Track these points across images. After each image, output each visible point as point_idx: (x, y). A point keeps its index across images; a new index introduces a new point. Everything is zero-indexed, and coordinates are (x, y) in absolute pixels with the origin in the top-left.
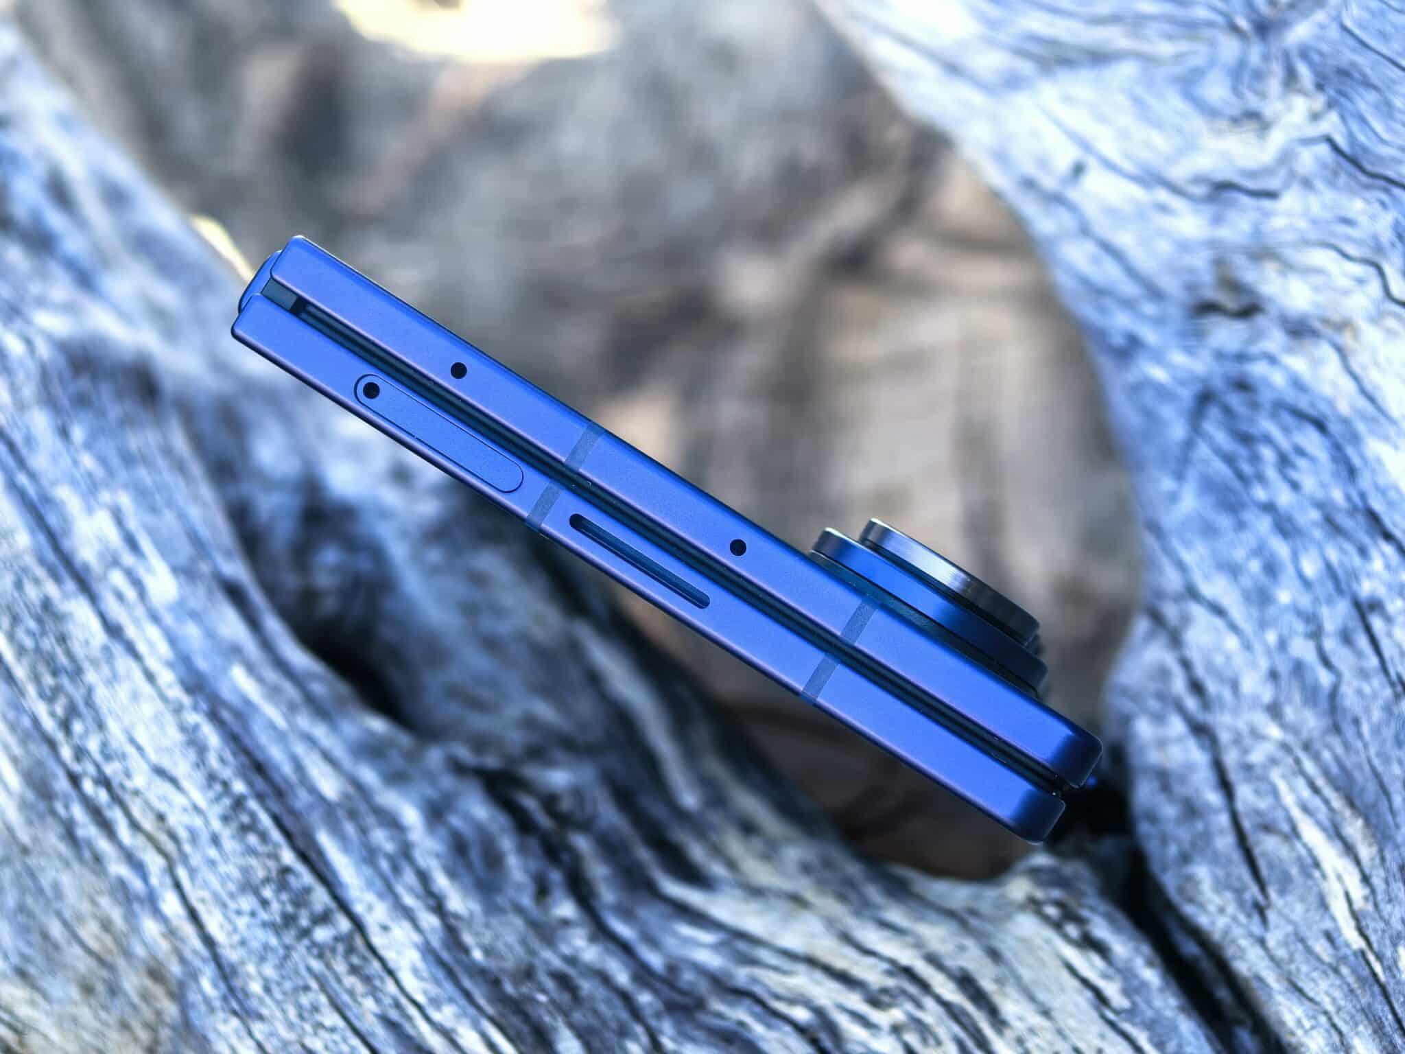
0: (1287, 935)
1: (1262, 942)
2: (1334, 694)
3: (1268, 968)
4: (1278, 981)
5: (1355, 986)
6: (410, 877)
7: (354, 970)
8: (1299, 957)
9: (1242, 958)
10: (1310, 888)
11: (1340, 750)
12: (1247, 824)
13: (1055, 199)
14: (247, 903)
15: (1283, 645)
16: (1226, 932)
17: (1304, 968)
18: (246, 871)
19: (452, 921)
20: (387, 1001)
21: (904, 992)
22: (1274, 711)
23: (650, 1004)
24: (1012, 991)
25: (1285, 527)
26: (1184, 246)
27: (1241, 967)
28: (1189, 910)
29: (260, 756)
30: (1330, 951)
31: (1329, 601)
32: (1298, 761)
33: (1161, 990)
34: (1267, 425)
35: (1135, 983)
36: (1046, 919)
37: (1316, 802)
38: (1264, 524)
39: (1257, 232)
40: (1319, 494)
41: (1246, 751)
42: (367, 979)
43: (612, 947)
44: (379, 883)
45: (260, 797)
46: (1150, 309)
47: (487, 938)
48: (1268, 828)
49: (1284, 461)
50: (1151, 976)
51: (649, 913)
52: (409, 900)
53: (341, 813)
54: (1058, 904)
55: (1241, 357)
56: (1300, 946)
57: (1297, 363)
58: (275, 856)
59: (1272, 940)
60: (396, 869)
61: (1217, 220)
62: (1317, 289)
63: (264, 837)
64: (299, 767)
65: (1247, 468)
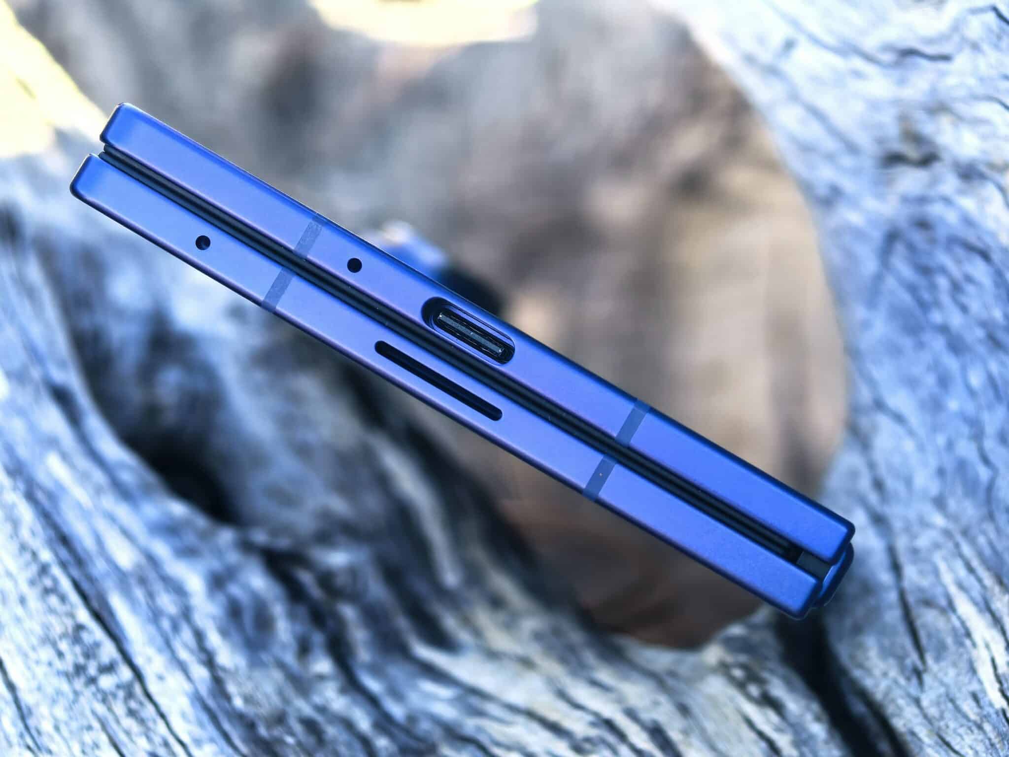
0: (940, 696)
1: (917, 702)
2: (990, 488)
3: (921, 724)
4: (928, 736)
5: (996, 741)
6: (187, 634)
7: (131, 713)
8: (948, 715)
9: (899, 715)
10: (961, 655)
11: (992, 535)
12: (911, 599)
13: (772, 71)
14: (46, 654)
15: (950, 445)
16: (887, 694)
17: (952, 725)
18: (47, 627)
19: (221, 674)
20: (157, 740)
21: (603, 742)
22: (940, 503)
23: (387, 749)
24: (695, 741)
25: (956, 346)
26: (874, 105)
27: (899, 724)
28: (857, 673)
29: (65, 529)
30: (976, 710)
31: (990, 407)
32: (957, 546)
33: (826, 742)
34: (943, 258)
35: (804, 736)
36: (732, 680)
37: (971, 581)
38: (938, 343)
39: (934, 90)
40: (984, 315)
41: (914, 537)
42: (142, 721)
43: (359, 698)
44: (159, 640)
45: (63, 565)
46: (847, 161)
47: (249, 687)
48: (928, 603)
49: (956, 288)
50: (818, 730)
51: (398, 671)
52: (184, 655)
53: (133, 581)
54: (744, 667)
55: (922, 200)
56: (950, 705)
57: (968, 203)
58: (72, 615)
59: (926, 701)
60: (176, 628)
61: (902, 82)
62: (984, 138)
63: (63, 599)
64: (99, 541)
65: (926, 296)
